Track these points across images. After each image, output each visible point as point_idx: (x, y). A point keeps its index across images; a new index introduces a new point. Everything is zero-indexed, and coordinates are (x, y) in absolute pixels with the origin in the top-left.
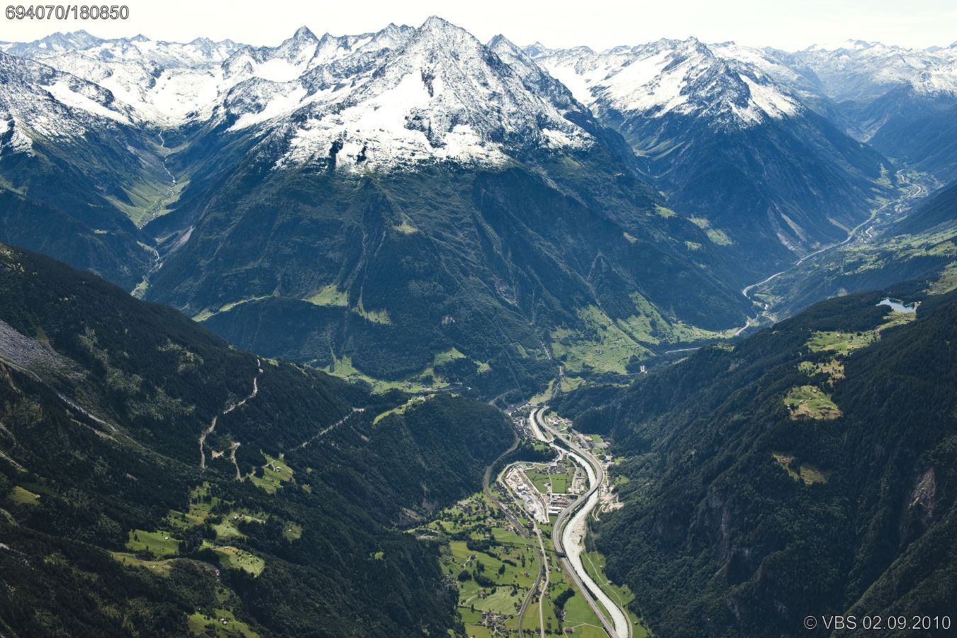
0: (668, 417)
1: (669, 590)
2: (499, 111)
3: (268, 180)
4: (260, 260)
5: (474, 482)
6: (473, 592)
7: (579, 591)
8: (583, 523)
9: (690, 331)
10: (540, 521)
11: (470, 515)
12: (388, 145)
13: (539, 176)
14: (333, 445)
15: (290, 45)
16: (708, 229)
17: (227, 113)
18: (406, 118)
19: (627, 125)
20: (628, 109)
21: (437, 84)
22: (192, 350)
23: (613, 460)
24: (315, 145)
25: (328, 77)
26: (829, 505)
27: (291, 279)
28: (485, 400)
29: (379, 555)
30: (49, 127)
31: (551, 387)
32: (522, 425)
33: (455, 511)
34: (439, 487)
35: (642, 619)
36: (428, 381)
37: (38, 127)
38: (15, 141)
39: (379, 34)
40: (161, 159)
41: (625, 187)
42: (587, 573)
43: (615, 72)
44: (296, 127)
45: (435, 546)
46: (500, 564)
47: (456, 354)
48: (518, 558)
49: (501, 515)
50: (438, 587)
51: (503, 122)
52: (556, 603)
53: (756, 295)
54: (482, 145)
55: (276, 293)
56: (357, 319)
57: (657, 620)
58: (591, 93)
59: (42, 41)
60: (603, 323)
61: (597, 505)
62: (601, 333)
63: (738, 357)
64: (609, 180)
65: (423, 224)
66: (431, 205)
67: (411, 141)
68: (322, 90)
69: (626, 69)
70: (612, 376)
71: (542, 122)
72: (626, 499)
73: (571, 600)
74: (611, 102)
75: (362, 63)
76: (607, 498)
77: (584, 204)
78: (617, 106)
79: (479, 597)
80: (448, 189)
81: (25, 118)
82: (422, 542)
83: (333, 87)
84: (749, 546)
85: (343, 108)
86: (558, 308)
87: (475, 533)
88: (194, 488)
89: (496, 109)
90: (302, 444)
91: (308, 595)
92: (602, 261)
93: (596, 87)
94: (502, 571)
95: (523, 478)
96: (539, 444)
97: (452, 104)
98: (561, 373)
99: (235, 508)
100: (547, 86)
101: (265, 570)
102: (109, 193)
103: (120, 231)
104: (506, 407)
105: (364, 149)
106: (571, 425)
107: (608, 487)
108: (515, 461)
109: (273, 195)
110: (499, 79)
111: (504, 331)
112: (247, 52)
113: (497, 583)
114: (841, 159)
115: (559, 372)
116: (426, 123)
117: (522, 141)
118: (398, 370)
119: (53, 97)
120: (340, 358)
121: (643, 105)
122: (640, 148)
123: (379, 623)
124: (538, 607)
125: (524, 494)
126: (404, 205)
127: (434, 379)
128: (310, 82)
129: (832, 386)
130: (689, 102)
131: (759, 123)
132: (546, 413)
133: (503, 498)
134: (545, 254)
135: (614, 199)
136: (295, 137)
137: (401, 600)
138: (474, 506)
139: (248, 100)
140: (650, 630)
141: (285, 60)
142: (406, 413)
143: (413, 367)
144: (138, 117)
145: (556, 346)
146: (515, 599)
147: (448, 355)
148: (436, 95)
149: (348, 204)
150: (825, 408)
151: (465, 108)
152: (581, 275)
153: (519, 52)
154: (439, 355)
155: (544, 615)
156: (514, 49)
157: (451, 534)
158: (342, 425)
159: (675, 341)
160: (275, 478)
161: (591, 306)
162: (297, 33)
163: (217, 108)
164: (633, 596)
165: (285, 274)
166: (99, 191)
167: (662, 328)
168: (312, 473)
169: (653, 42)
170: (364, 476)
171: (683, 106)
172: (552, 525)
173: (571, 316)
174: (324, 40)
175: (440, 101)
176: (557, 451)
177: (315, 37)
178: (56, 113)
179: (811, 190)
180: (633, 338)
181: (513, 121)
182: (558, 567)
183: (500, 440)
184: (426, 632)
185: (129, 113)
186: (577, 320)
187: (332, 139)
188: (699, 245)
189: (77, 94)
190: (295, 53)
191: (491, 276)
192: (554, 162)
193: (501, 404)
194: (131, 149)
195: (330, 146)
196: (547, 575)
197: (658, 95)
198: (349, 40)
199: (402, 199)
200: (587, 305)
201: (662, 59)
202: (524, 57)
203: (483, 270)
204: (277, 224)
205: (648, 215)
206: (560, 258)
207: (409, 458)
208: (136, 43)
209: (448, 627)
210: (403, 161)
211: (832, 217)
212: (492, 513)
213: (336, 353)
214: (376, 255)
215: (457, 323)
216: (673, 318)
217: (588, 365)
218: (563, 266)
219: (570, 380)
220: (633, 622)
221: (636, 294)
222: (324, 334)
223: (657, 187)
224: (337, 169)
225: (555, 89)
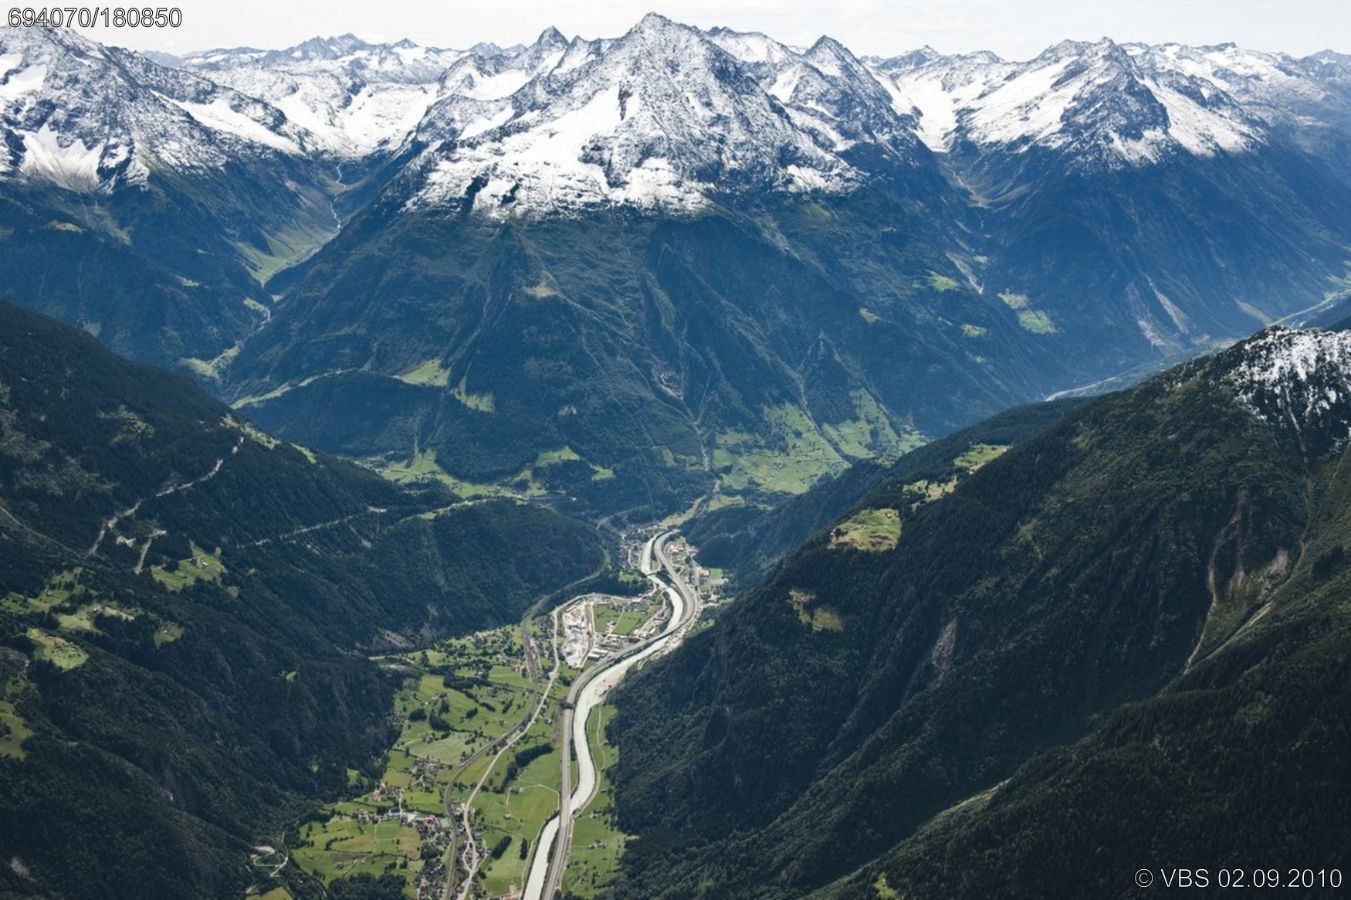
1: (652, 754)
2: (722, 141)
3: (392, 224)
4: (356, 325)
5: (510, 611)
6: (419, 735)
7: (561, 748)
8: (623, 672)
10: (570, 664)
11: (477, 648)
12: (550, 183)
14: (309, 546)
15: (531, 52)
16: (1022, 309)
17: (414, 141)
18: (583, 148)
20: (988, 140)
21: (633, 103)
22: (146, 420)
23: (717, 600)
24: (455, 181)
25: (540, 94)
26: (831, 658)
27: (389, 349)
28: (596, 516)
29: (290, 677)
30: (180, 155)
31: (695, 506)
32: (630, 549)
33: (461, 642)
34: (454, 612)
35: (613, 786)
36: (522, 486)
37: (165, 155)
38: (130, 172)
40: (330, 198)
41: (892, 247)
42: (585, 729)
43: (994, 89)
44: (439, 158)
45: (398, 677)
46: (475, 706)
47: (568, 455)
48: (503, 703)
49: (516, 652)
50: (375, 724)
51: (723, 156)
52: (518, 759)
54: (678, 184)
55: (366, 367)
56: (454, 403)
57: (623, 787)
59: (298, 48)
60: (799, 428)
62: (791, 440)
64: (870, 237)
65: (569, 287)
66: (586, 262)
67: (582, 178)
68: (531, 110)
69: (1009, 85)
70: (779, 497)
71: (788, 156)
73: (543, 758)
74: (971, 130)
78: (973, 136)
79: (424, 740)
80: (617, 242)
81: (151, 143)
82: (381, 674)
85: (508, 134)
86: (738, 403)
87: (466, 668)
88: (60, 572)
89: (718, 137)
90: (258, 540)
91: (142, 702)
92: (822, 343)
94: (471, 714)
95: (587, 612)
96: (633, 574)
97: (647, 130)
98: (717, 488)
99: (100, 599)
100: (851, 108)
101: (84, 666)
102: (243, 238)
103: (227, 285)
104: (623, 527)
105: (517, 187)
106: (693, 554)
107: (686, 632)
108: (590, 592)
109: (389, 243)
110: (731, 97)
111: (649, 429)
112: (470, 62)
113: (455, 728)
114: (1310, 217)
115: (713, 488)
116: (606, 155)
117: (748, 181)
118: (488, 470)
119: (192, 118)
120: (423, 451)
121: (1009, 136)
122: (987, 197)
123: (247, 749)
124: (489, 763)
125: (574, 631)
127: (530, 484)
129: (914, 510)
130: (1062, 131)
131: (1155, 162)
132: (672, 539)
133: (540, 633)
134: (740, 333)
135: (870, 263)
136: (435, 170)
137: (294, 727)
138: (490, 639)
139: (441, 124)
140: (614, 799)
142: (436, 519)
143: (508, 467)
144: (315, 144)
145: (719, 454)
146: (467, 749)
147: (556, 455)
148: (626, 118)
149: (477, 258)
150: (879, 537)
151: (664, 136)
152: (789, 363)
153: (849, 60)
154: (545, 455)
155: (493, 769)
157: (430, 666)
158: (336, 526)
160: (192, 575)
161: (788, 404)
162: (542, 36)
163: (409, 134)
164: (617, 759)
165: (383, 343)
166: (228, 236)
167: (884, 439)
168: (255, 575)
169: (1055, 45)
170: (337, 587)
171: (1053, 138)
172: (582, 671)
173: (753, 415)
174: (574, 44)
175: (631, 125)
176: (652, 585)
177: (564, 41)
178: (192, 137)
179: (1217, 259)
180: (838, 450)
181: (739, 154)
182: (552, 718)
183: (574, 564)
184: (315, 769)
185: (302, 139)
186: (761, 419)
187: (479, 173)
188: (984, 330)
189: (239, 115)
190: (536, 63)
191: (649, 357)
192: (792, 210)
193: (618, 524)
194: (291, 185)
195: (469, 182)
196: (529, 725)
197: (1033, 122)
198: (603, 44)
199: (549, 253)
200: (783, 402)
201: (1058, 69)
202: (855, 67)
203: (639, 350)
204: (385, 279)
205: (916, 286)
206: (762, 339)
207: (421, 573)
208: (398, 50)
209: (352, 767)
210: (564, 204)
211: (1246, 300)
212: (510, 649)
213: (421, 443)
214: (495, 323)
215: (580, 415)
216: (906, 426)
217: (756, 480)
218: (760, 349)
219: (725, 498)
220: (601, 789)
221: (863, 391)
222: (411, 419)
223: (981, 249)
224: (473, 212)
225: (862, 113)
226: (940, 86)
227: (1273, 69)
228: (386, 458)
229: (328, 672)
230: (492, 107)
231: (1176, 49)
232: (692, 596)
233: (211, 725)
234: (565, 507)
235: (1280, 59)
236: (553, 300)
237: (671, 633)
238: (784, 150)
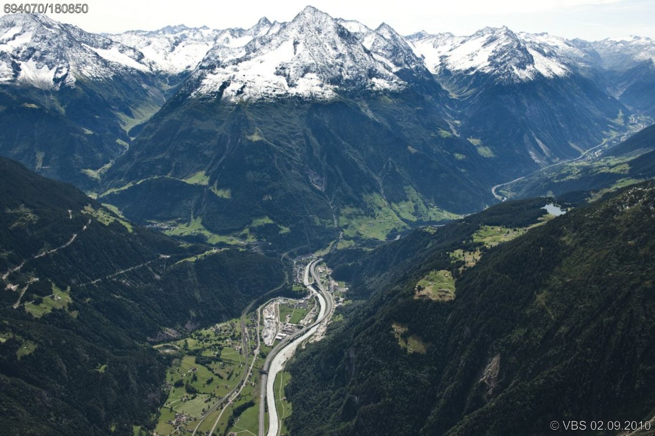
2: (342, 66)
3: (184, 104)
4: (165, 154)
5: (235, 311)
6: (179, 397)
7: (259, 403)
8: (294, 348)
9: (441, 213)
10: (266, 344)
11: (216, 336)
12: (260, 85)
13: (360, 108)
14: (124, 281)
15: (255, 28)
16: (479, 146)
18: (276, 68)
19: (453, 79)
20: (455, 69)
21: (300, 47)
23: (343, 302)
24: (214, 84)
26: (420, 372)
27: (180, 166)
28: (282, 252)
29: (103, 368)
30: (92, 72)
31: (331, 246)
32: (298, 270)
33: (207, 332)
34: (204, 313)
36: (244, 237)
37: (84, 72)
38: (67, 80)
40: (163, 92)
41: (421, 117)
42: (274, 388)
43: (456, 47)
44: (207, 73)
45: (170, 358)
46: (212, 376)
47: (267, 220)
48: (228, 373)
49: (237, 337)
50: (154, 391)
51: (342, 73)
52: (235, 412)
53: (500, 191)
54: (321, 86)
55: (168, 176)
60: (380, 205)
61: (311, 336)
62: (377, 211)
64: (411, 112)
65: (269, 135)
66: (277, 123)
67: (275, 83)
69: (463, 46)
70: (373, 242)
71: (372, 73)
72: (328, 333)
73: (249, 410)
74: (447, 65)
76: (321, 330)
77: (389, 127)
78: (448, 67)
79: (182, 400)
80: (292, 114)
81: (78, 67)
82: (160, 357)
85: (241, 62)
86: (350, 193)
87: (209, 350)
89: (340, 64)
90: (94, 280)
92: (390, 163)
93: (443, 56)
94: (209, 382)
95: (276, 310)
96: (300, 286)
97: (307, 60)
98: (341, 236)
100: (397, 53)
102: (120, 111)
103: (109, 133)
104: (295, 257)
105: (244, 87)
106: (330, 273)
107: (328, 322)
108: (277, 296)
110: (346, 45)
111: (307, 207)
112: (228, 32)
113: (200, 392)
114: (592, 105)
115: (339, 236)
116: (287, 72)
117: (354, 85)
118: (227, 228)
119: (98, 55)
120: (195, 218)
121: (465, 67)
122: (457, 94)
123: (71, 421)
124: (218, 416)
125: (269, 321)
126: (260, 123)
127: (248, 236)
129: (460, 272)
130: (490, 65)
131: (532, 79)
132: (319, 264)
133: (250, 324)
134: (351, 158)
135: (411, 124)
136: (205, 78)
137: (102, 403)
138: (223, 329)
139: (213, 58)
142: (196, 261)
143: (237, 227)
144: (157, 67)
145: (342, 218)
146: (205, 406)
147: (262, 221)
148: (297, 54)
149: (223, 121)
150: (444, 291)
151: (315, 63)
152: (374, 172)
154: (256, 221)
155: (220, 420)
157: (189, 350)
158: (141, 268)
159: (427, 220)
160: (50, 306)
161: (374, 193)
162: (260, 21)
163: (199, 63)
164: (291, 413)
165: (177, 163)
166: (113, 109)
167: (421, 211)
168: (89, 302)
169: (481, 29)
170: (138, 305)
171: (486, 68)
172: (272, 347)
173: (358, 199)
174: (274, 24)
175: (299, 57)
176: (309, 292)
177: (269, 23)
178: (98, 64)
179: (560, 124)
180: (399, 216)
181: (350, 72)
182: (255, 381)
183: (269, 282)
184: (113, 429)
185: (151, 65)
186: (362, 201)
187: (226, 80)
188: (465, 156)
189: (122, 54)
190: (257, 33)
191: (308, 170)
192: (375, 99)
193: (293, 256)
194: (144, 86)
195: (221, 84)
196: (242, 387)
197: (476, 61)
199: (260, 119)
200: (372, 192)
201: (484, 39)
202: (397, 36)
203: (303, 167)
204: (179, 131)
205: (432, 135)
206: (361, 160)
207: (187, 292)
208: (201, 30)
209: (137, 424)
210: (267, 95)
211: (573, 142)
212: (234, 335)
213: (194, 214)
214: (232, 154)
215: (273, 200)
216: (431, 204)
217: (360, 232)
218: (361, 166)
219: (345, 242)
220: (281, 433)
221: (410, 186)
222: (190, 202)
223: (457, 118)
224: (223, 99)
225: (402, 55)
226: (432, 46)
227: (563, 44)
228: (177, 222)
229: (126, 363)
231: (524, 34)
232: (330, 299)
233: (48, 407)
234: (265, 248)
235: (565, 40)
236: (261, 142)
237: (320, 323)
238: (370, 70)
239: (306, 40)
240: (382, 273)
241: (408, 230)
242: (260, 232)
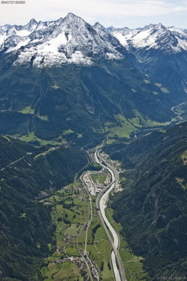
0: (141, 155)
1: (135, 227)
2: (91, 46)
3: (10, 69)
4: (5, 98)
5: (71, 179)
6: (62, 226)
7: (102, 225)
8: (107, 196)
9: (153, 123)
10: (92, 195)
11: (67, 193)
12: (52, 57)
13: (104, 69)
14: (15, 168)
15: (28, 25)
16: (161, 87)
17: (4, 47)
18: (59, 48)
19: (137, 53)
20: (138, 47)
21: (70, 37)
23: (121, 170)
24: (26, 57)
25: (37, 35)
27: (16, 104)
28: (80, 148)
29: (24, 215)
31: (103, 143)
32: (92, 156)
33: (61, 191)
34: (57, 182)
35: (124, 238)
36: (60, 141)
39: (56, 21)
41: (134, 73)
42: (106, 217)
43: (135, 35)
44: (20, 51)
45: (50, 207)
46: (74, 214)
47: (70, 131)
48: (81, 211)
49: (77, 193)
50: (49, 225)
51: (92, 50)
52: (93, 231)
53: (176, 110)
54: (84, 58)
55: (10, 109)
57: (129, 239)
58: (127, 42)
60: (123, 120)
61: (114, 189)
62: (122, 123)
63: (167, 135)
64: (128, 71)
65: (62, 85)
66: (65, 79)
67: (59, 56)
68: (35, 39)
69: (138, 34)
70: (125, 139)
71: (106, 50)
72: (124, 187)
73: (99, 229)
75: (48, 30)
76: (118, 186)
77: (119, 79)
78: (134, 46)
79: (64, 228)
80: (72, 73)
82: (45, 206)
83: (39, 38)
84: (165, 214)
85: (38, 45)
86: (108, 115)
87: (67, 201)
89: (90, 45)
90: (2, 169)
92: (124, 98)
93: (128, 40)
94: (74, 217)
95: (89, 177)
96: (96, 164)
97: (74, 43)
98: (107, 138)
100: (111, 39)
104: (87, 150)
105: (43, 59)
106: (108, 157)
107: (118, 181)
108: (87, 170)
109: (11, 74)
110: (92, 35)
111: (88, 123)
112: (14, 27)
113: (72, 222)
115: (106, 137)
116: (65, 50)
117: (99, 57)
118: (50, 137)
120: (30, 132)
121: (143, 46)
122: (141, 60)
123: (18, 245)
124: (86, 233)
125: (88, 183)
126: (56, 79)
127: (62, 140)
128: (32, 37)
130: (158, 45)
131: (180, 52)
132: (101, 152)
133: (80, 186)
134: (105, 96)
135: (129, 77)
136: (20, 54)
137: (30, 234)
138: (69, 189)
139: (11, 43)
140: (127, 243)
141: (27, 30)
142: (47, 155)
143: (55, 136)
145: (106, 128)
146: (77, 229)
147: (68, 131)
148: (69, 40)
149: (36, 78)
151: (79, 45)
152: (116, 103)
153: (104, 28)
154: (65, 132)
155: (88, 236)
156: (102, 27)
157: (57, 202)
158: (21, 160)
159: (147, 126)
161: (119, 114)
162: (31, 21)
163: (2, 45)
164: (122, 228)
165: (13, 102)
167: (143, 122)
168: (4, 181)
169: (147, 25)
170: (26, 180)
171: (156, 46)
172: (96, 196)
173: (112, 118)
174: (40, 23)
175: (70, 42)
176: (102, 167)
177: (37, 22)
180: (133, 125)
181: (96, 50)
182: (96, 214)
183: (82, 163)
184: (39, 246)
186: (114, 119)
187: (33, 55)
188: (158, 93)
190: (30, 28)
191: (85, 103)
192: (110, 64)
193: (85, 149)
195: (31, 58)
196: (91, 218)
197: (148, 43)
198: (47, 23)
199: (55, 76)
200: (118, 114)
201: (150, 31)
202: (105, 30)
203: (82, 102)
204: (12, 84)
205: (141, 82)
206: (110, 97)
207: (46, 172)
209: (49, 243)
210: (57, 63)
212: (75, 192)
213: (29, 130)
214: (45, 96)
215: (71, 120)
216: (147, 118)
217: (116, 134)
218: (110, 100)
219: (110, 140)
220: (120, 239)
221: (135, 110)
222: (25, 123)
223: (145, 73)
224: (33, 66)
225: (114, 40)
227: (183, 32)
228: (20, 134)
229: (34, 211)
230: (24, 38)
232: (114, 169)
233: (6, 240)
234: (72, 145)
235: (183, 30)
236: (59, 89)
237: (115, 182)
238: (105, 49)
239: (72, 32)
240: (138, 154)
241: (139, 132)
242: (68, 137)
